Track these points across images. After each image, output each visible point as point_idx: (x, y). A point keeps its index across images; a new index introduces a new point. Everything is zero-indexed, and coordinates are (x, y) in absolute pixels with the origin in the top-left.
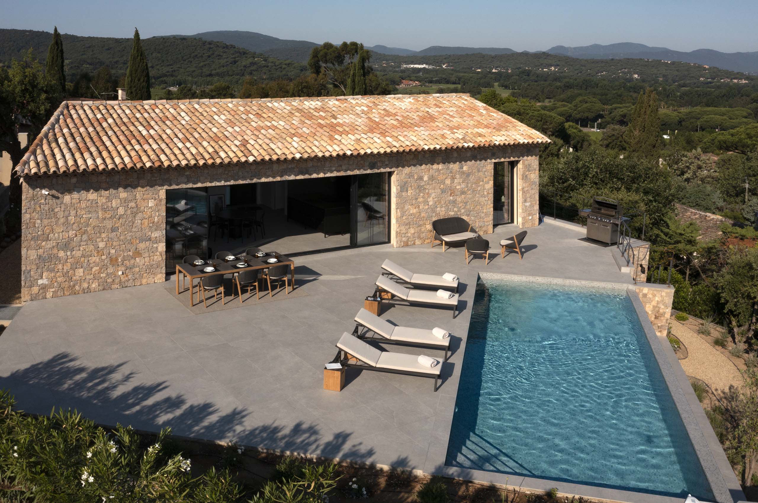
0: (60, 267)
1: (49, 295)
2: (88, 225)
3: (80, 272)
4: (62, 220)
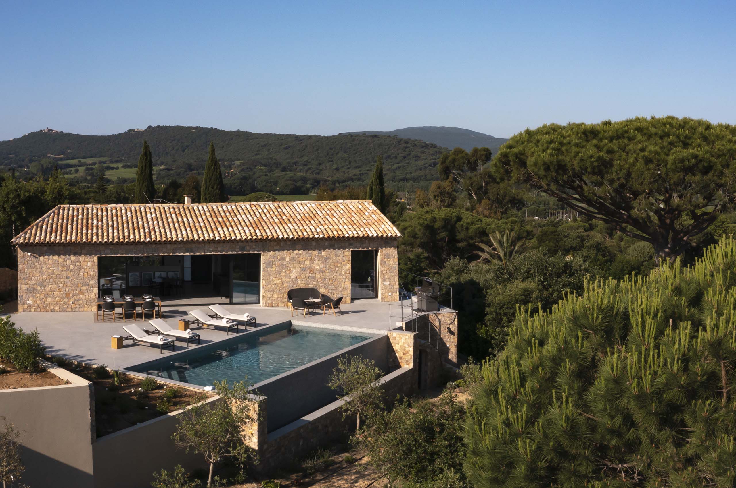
0: (38, 295)
1: (33, 310)
2: (53, 274)
3: (49, 299)
4: (39, 270)
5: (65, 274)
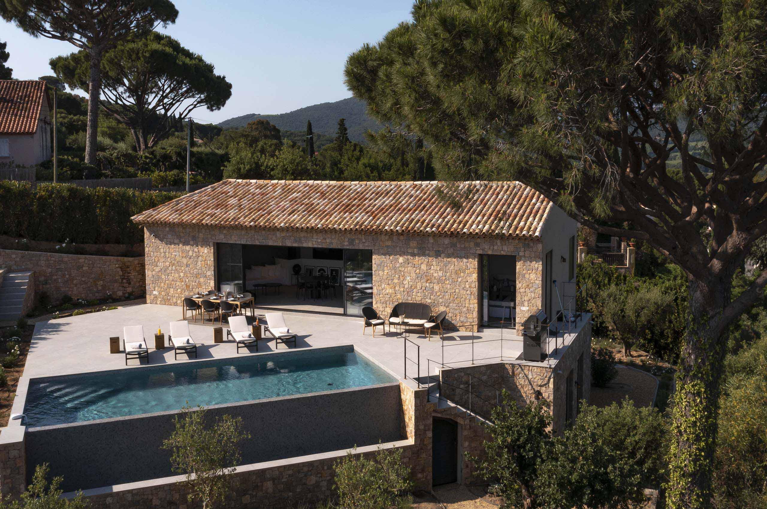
1: (158, 302)
3: (172, 291)
4: (163, 255)
5: (185, 261)
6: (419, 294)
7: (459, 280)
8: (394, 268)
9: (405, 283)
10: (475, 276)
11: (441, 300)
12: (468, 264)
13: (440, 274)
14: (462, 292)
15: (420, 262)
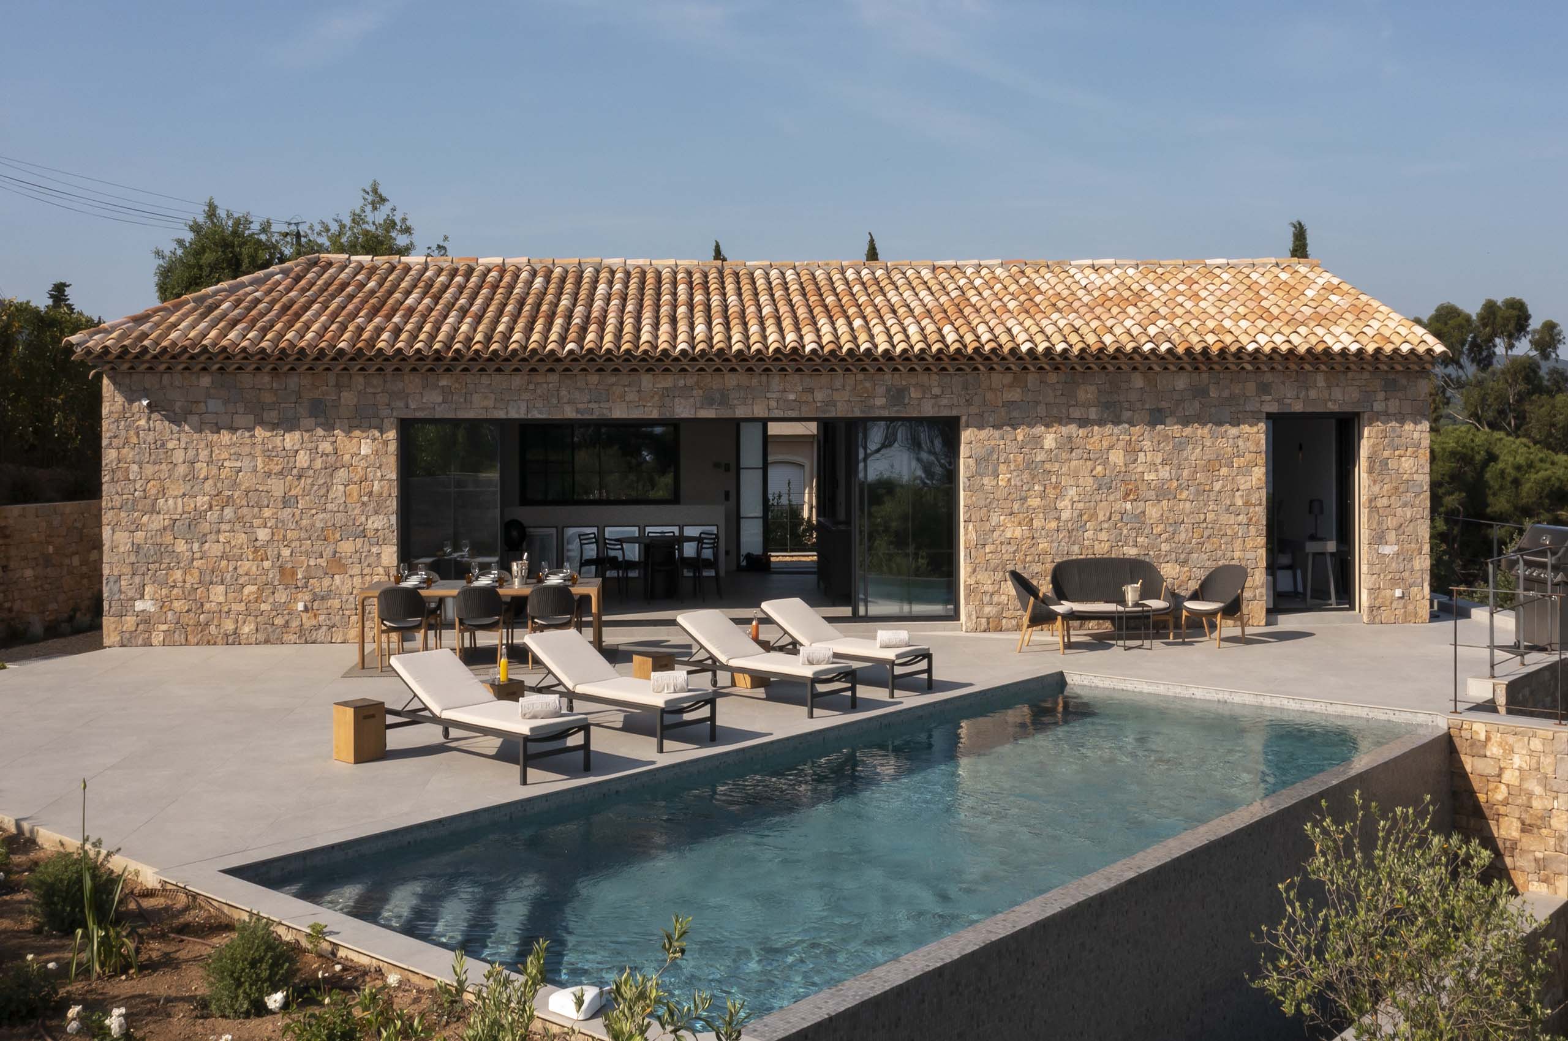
0: (178, 575)
1: (157, 638)
2: (235, 485)
3: (218, 593)
4: (182, 470)
5: (277, 487)
6: (1103, 536)
7: (1217, 486)
8: (1030, 466)
9: (1060, 505)
10: (1259, 474)
11: (1165, 547)
12: (1240, 442)
13: (1164, 473)
14: (1225, 518)
15: (1105, 444)
